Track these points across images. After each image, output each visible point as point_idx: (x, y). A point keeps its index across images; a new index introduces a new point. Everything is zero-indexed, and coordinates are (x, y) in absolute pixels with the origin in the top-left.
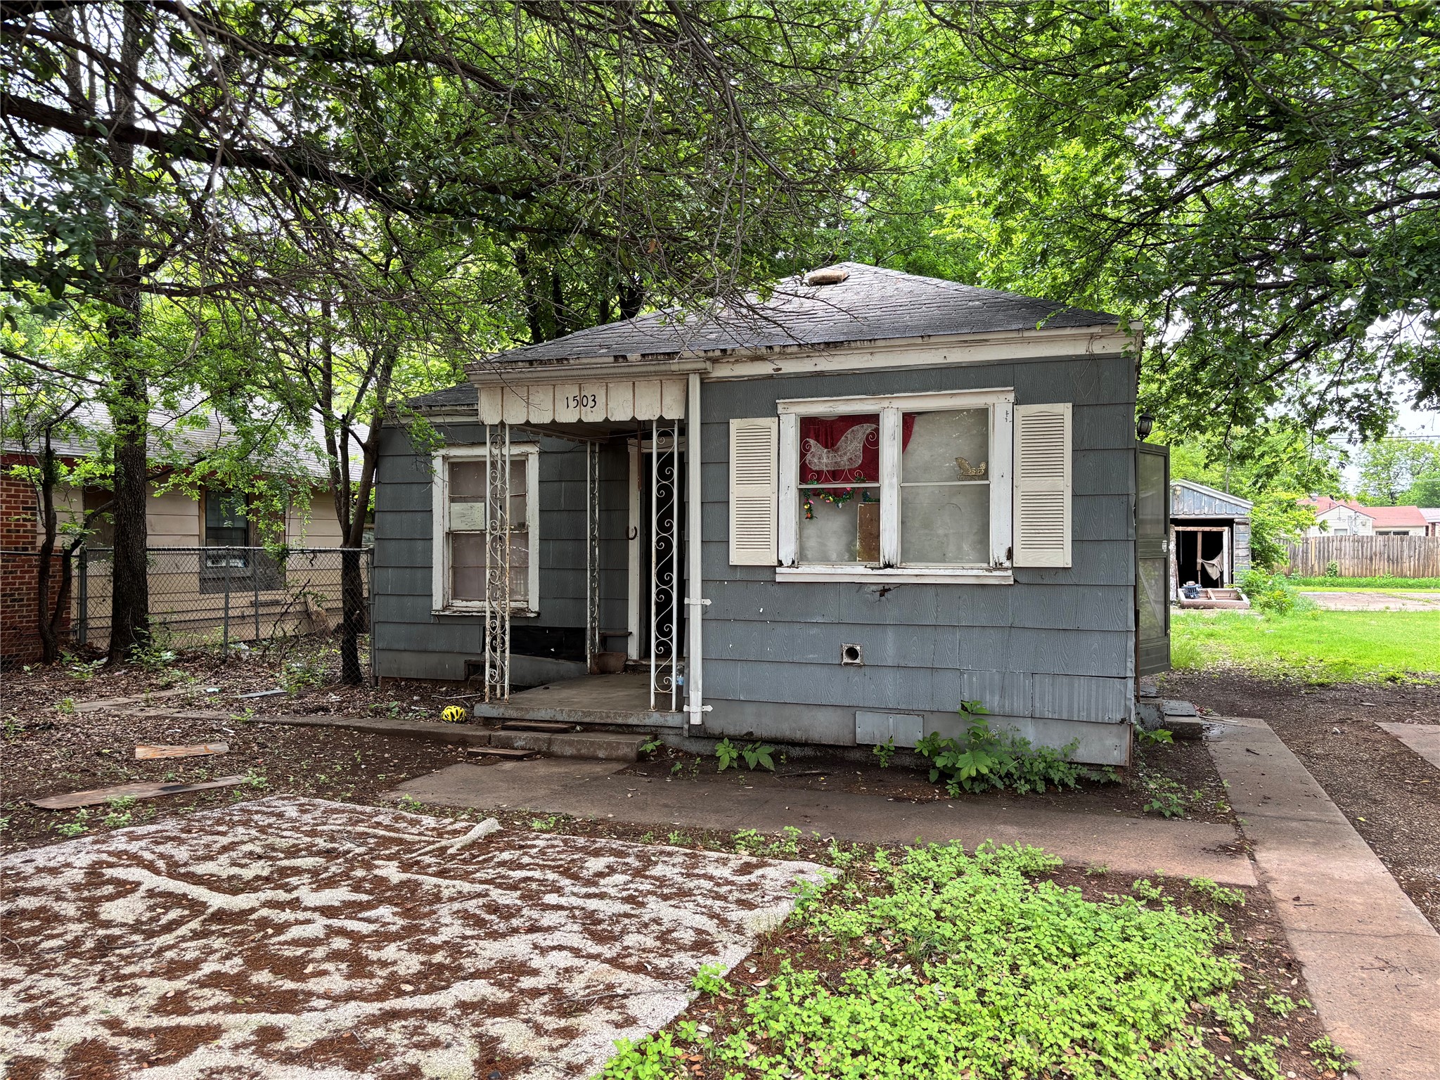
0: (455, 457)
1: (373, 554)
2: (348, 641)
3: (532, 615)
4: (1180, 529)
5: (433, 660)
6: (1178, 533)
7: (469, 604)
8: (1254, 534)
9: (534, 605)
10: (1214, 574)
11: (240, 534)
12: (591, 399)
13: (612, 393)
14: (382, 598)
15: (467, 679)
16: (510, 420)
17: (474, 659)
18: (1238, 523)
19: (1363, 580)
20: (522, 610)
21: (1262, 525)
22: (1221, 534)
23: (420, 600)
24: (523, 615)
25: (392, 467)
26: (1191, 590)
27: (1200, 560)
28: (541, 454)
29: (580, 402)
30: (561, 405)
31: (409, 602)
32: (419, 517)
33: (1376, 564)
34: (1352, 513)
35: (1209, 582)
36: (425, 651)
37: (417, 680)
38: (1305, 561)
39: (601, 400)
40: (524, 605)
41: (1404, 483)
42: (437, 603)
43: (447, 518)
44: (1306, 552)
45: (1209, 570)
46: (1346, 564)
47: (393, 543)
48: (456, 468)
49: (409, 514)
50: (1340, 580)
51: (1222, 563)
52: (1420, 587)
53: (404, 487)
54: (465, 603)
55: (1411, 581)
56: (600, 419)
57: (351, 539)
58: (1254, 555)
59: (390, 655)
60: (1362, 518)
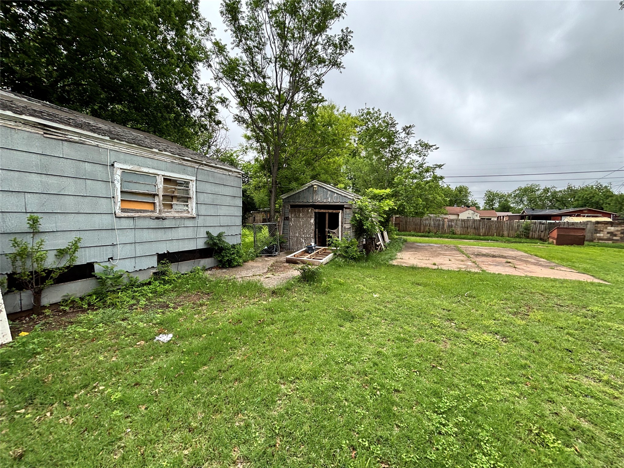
4: (317, 211)
6: (315, 213)
18: (346, 208)
19: (463, 236)
22: (337, 214)
26: (310, 249)
27: (327, 230)
33: (469, 230)
34: (473, 212)
38: (443, 228)
41: (497, 205)
44: (443, 225)
45: (332, 236)
46: (458, 230)
50: (454, 236)
51: (338, 232)
52: (485, 240)
55: (482, 237)
60: (476, 214)
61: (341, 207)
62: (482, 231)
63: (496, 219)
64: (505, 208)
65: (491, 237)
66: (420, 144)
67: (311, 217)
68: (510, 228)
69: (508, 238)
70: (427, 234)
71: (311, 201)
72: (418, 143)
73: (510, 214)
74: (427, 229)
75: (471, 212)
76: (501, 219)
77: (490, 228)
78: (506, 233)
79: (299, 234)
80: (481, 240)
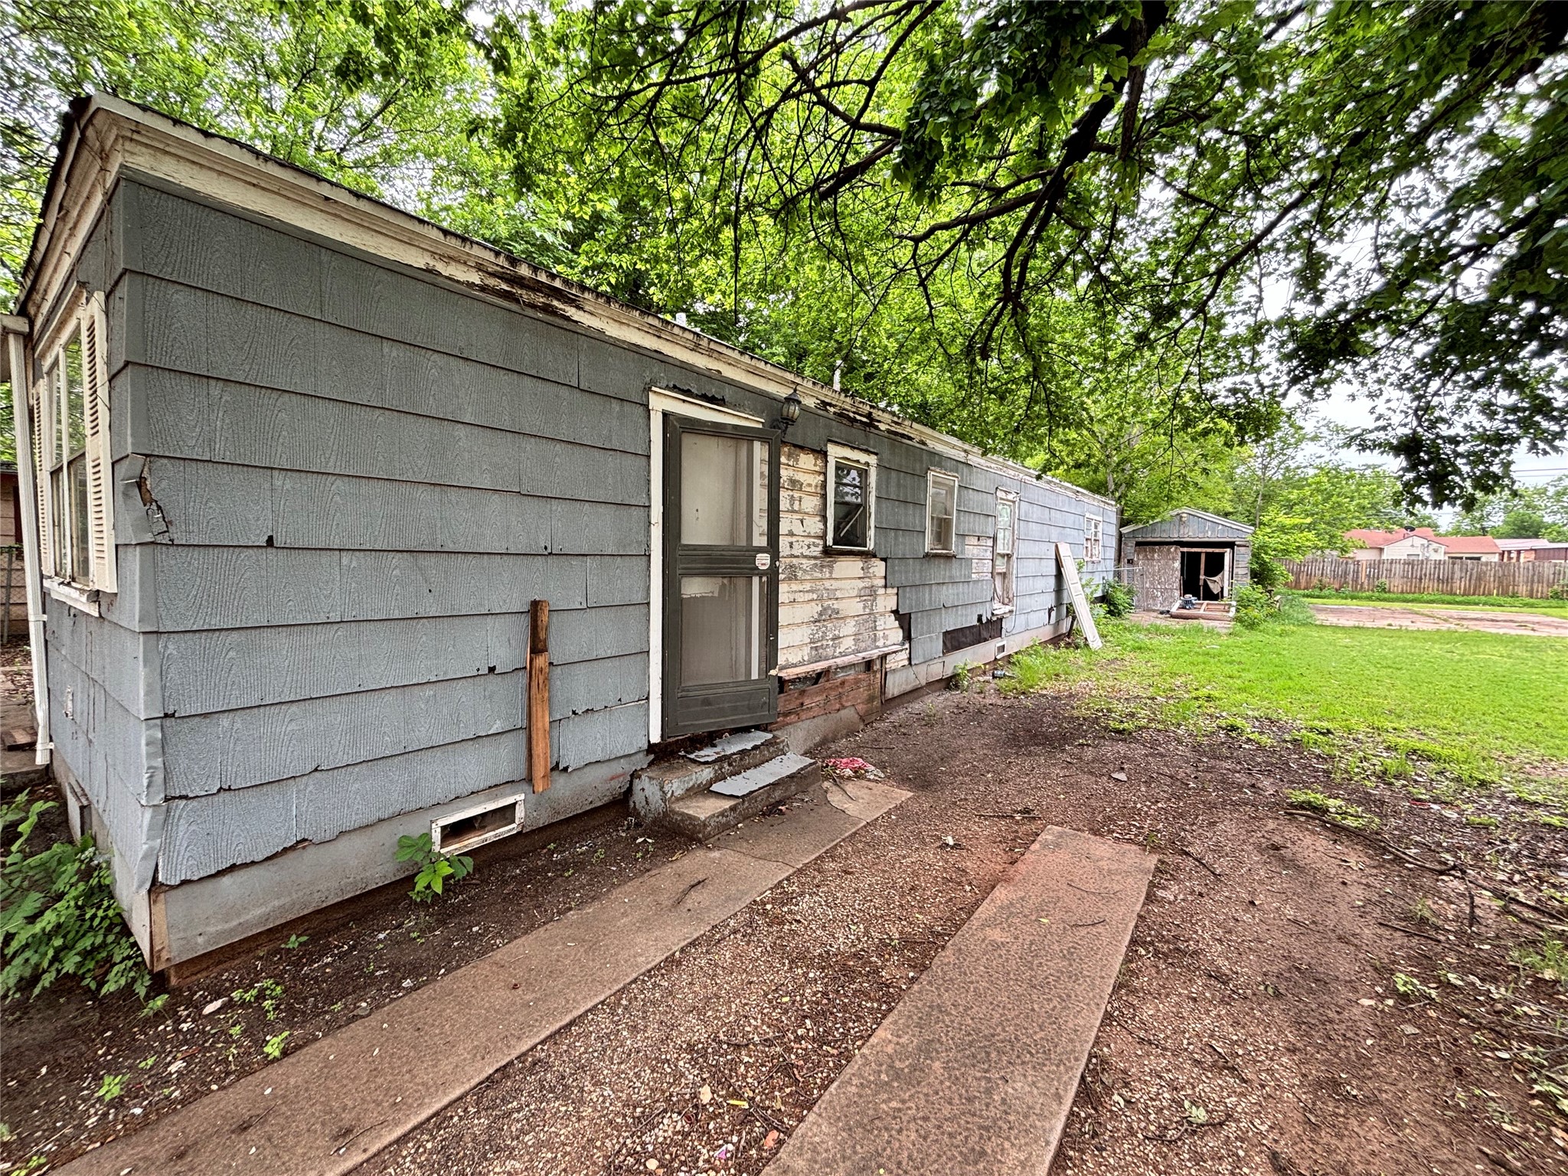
4: (1185, 550)
6: (1183, 553)
8: (1253, 555)
10: (1216, 590)
18: (1239, 546)
19: (1410, 596)
21: (1263, 548)
22: (1222, 555)
26: (1187, 602)
27: (1202, 577)
33: (1425, 583)
34: (1425, 542)
35: (1210, 596)
38: (1355, 580)
41: (1496, 520)
44: (1357, 572)
45: (1211, 585)
46: (1396, 583)
50: (1387, 596)
51: (1222, 580)
52: (1468, 603)
55: (1459, 599)
58: (1254, 574)
60: (1435, 546)
61: (1231, 545)
62: (1459, 585)
63: (1496, 558)
64: (1524, 528)
65: (1483, 598)
66: (1327, 425)
67: (1174, 559)
68: (1535, 578)
69: (1528, 600)
70: (1317, 592)
71: (1175, 536)
72: (1322, 423)
73: (1542, 543)
74: (1315, 581)
75: (1418, 541)
76: (1510, 558)
77: (1479, 579)
78: (1523, 589)
79: (1152, 583)
80: (1458, 603)
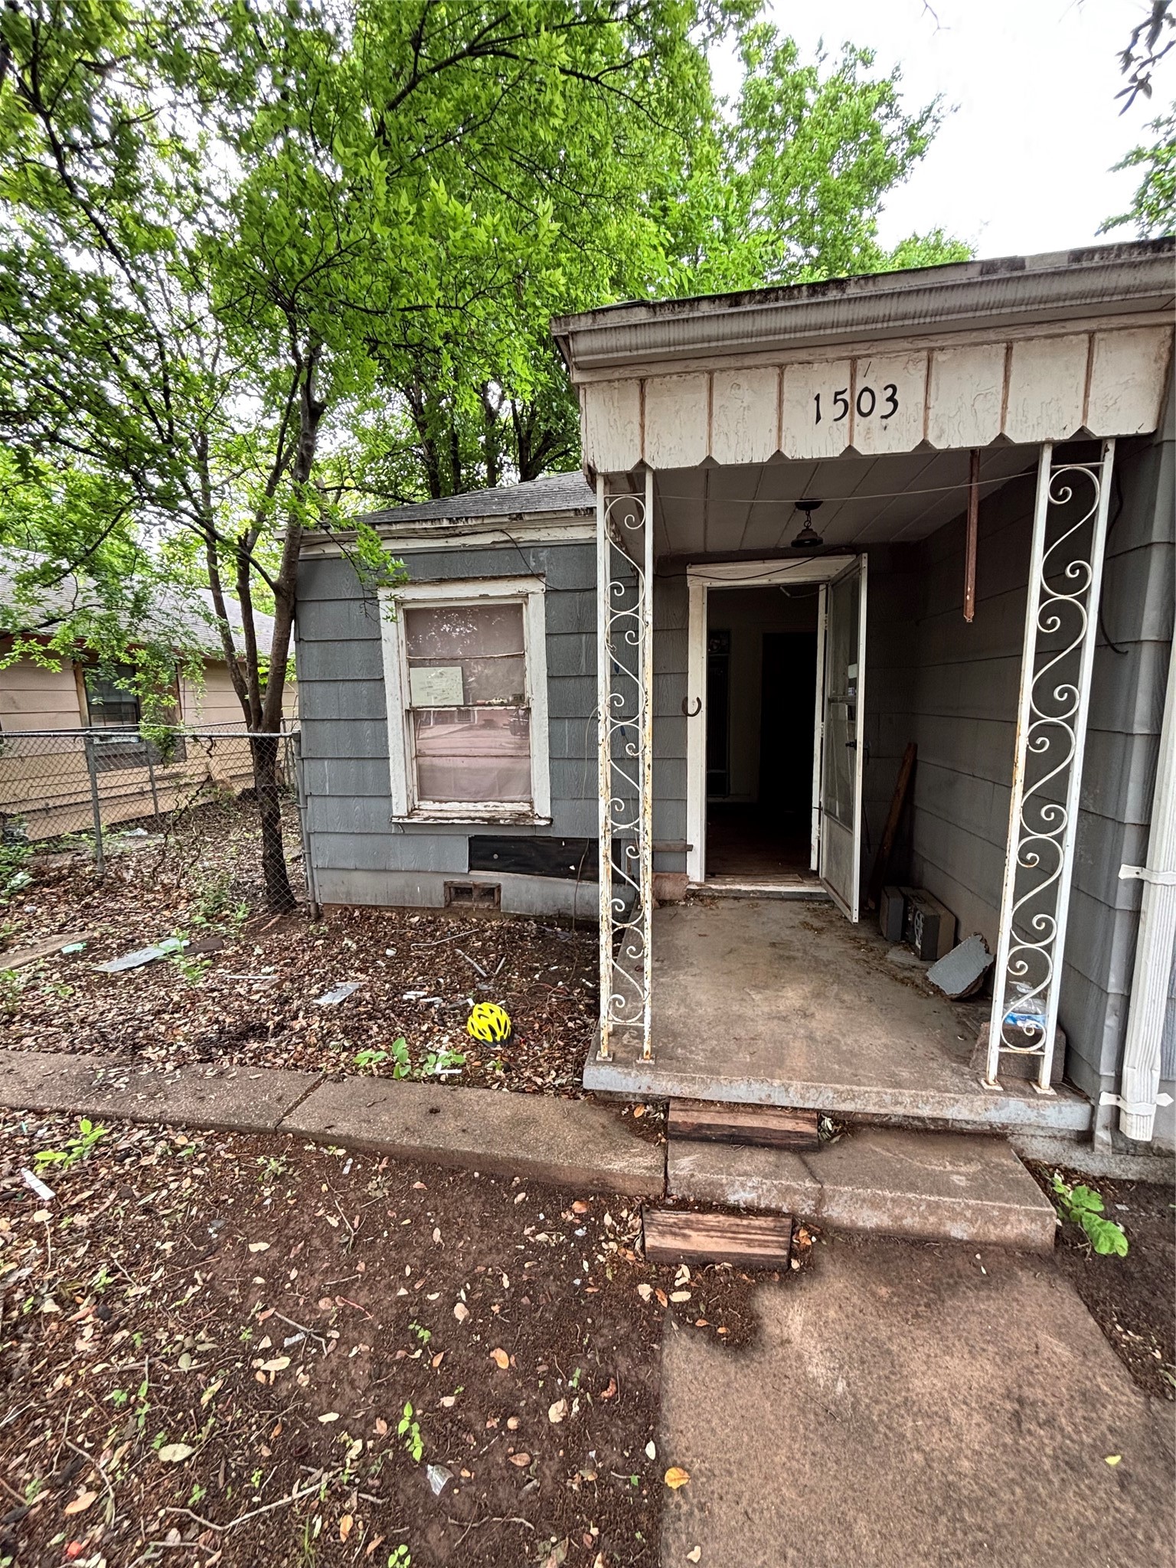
0: (414, 601)
1: (299, 741)
2: (272, 856)
3: (543, 823)
5: (396, 882)
7: (444, 806)
9: (543, 807)
11: (129, 709)
12: (882, 396)
13: (941, 378)
14: (317, 800)
15: (448, 906)
16: (663, 460)
17: (457, 880)
20: (524, 815)
23: (373, 803)
24: (528, 822)
25: (319, 618)
28: (549, 593)
29: (851, 406)
30: (799, 416)
31: (357, 805)
32: (364, 688)
36: (385, 870)
37: (375, 907)
39: (911, 397)
40: (526, 808)
42: (399, 807)
43: (406, 690)
47: (328, 725)
48: (414, 618)
49: (350, 684)
53: (339, 645)
54: (437, 806)
56: (905, 444)
57: (264, 721)
59: (335, 876)
